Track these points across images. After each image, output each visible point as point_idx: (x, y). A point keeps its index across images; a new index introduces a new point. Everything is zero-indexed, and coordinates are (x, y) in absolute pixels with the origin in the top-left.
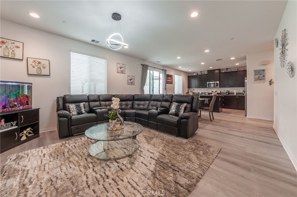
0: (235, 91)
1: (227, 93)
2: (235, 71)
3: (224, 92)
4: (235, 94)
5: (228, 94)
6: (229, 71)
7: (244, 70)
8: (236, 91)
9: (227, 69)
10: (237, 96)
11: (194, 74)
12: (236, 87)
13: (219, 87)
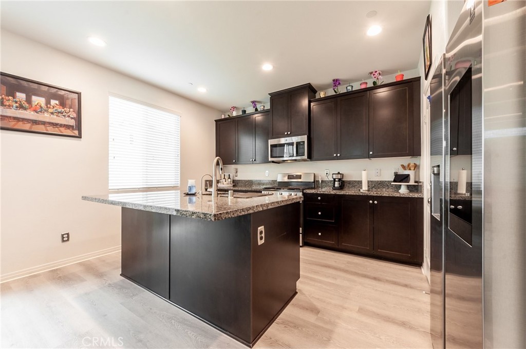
0: (364, 173)
1: (337, 184)
2: (363, 87)
3: (326, 179)
4: (365, 188)
5: (342, 187)
6: (342, 90)
7: (399, 80)
8: (368, 175)
9: (336, 82)
10: (373, 198)
11: (235, 114)
12: (369, 157)
13: (305, 157)
